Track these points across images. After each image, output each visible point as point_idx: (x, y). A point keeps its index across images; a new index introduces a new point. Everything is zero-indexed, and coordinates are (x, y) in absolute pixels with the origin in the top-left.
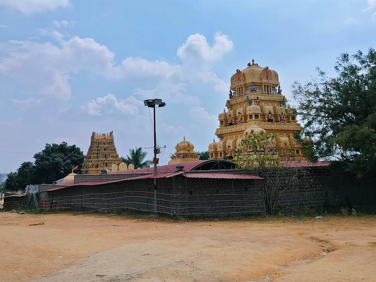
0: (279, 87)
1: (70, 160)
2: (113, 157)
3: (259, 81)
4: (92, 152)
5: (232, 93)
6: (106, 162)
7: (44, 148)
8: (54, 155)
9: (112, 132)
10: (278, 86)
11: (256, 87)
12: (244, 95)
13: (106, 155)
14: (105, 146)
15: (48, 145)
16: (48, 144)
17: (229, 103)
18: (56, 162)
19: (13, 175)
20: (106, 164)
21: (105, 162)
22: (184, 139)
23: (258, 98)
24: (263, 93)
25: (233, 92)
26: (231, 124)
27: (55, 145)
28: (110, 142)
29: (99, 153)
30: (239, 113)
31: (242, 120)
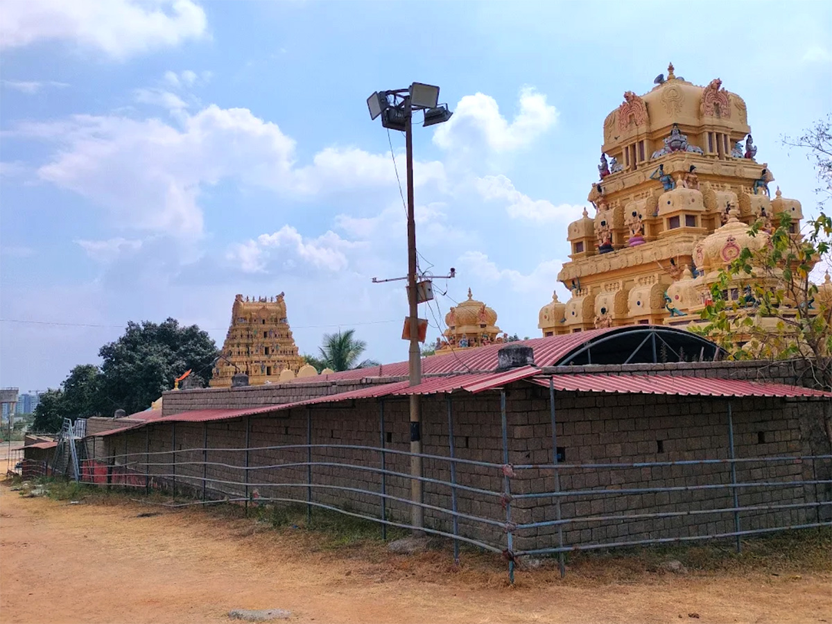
0: (749, 141)
1: (184, 360)
2: (284, 352)
3: (692, 121)
4: (236, 341)
5: (608, 163)
6: (267, 364)
7: (123, 334)
8: (147, 348)
9: (283, 294)
10: (746, 138)
11: (686, 137)
12: (646, 164)
13: (267, 349)
14: (266, 327)
15: (133, 325)
16: (134, 322)
17: (600, 190)
18: (150, 364)
19: (53, 396)
20: (269, 369)
21: (265, 364)
22: (470, 296)
23: (692, 168)
24: (705, 156)
25: (609, 160)
26: (607, 248)
27: (150, 325)
28: (276, 319)
29: (253, 344)
30: (634, 214)
31: (643, 234)
